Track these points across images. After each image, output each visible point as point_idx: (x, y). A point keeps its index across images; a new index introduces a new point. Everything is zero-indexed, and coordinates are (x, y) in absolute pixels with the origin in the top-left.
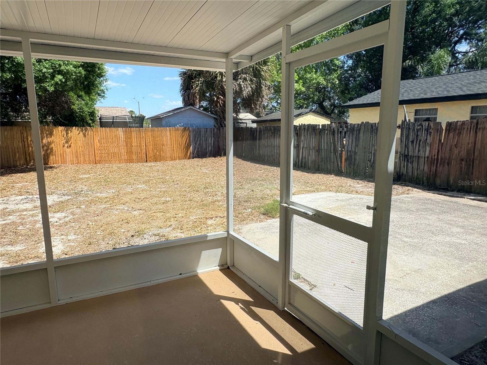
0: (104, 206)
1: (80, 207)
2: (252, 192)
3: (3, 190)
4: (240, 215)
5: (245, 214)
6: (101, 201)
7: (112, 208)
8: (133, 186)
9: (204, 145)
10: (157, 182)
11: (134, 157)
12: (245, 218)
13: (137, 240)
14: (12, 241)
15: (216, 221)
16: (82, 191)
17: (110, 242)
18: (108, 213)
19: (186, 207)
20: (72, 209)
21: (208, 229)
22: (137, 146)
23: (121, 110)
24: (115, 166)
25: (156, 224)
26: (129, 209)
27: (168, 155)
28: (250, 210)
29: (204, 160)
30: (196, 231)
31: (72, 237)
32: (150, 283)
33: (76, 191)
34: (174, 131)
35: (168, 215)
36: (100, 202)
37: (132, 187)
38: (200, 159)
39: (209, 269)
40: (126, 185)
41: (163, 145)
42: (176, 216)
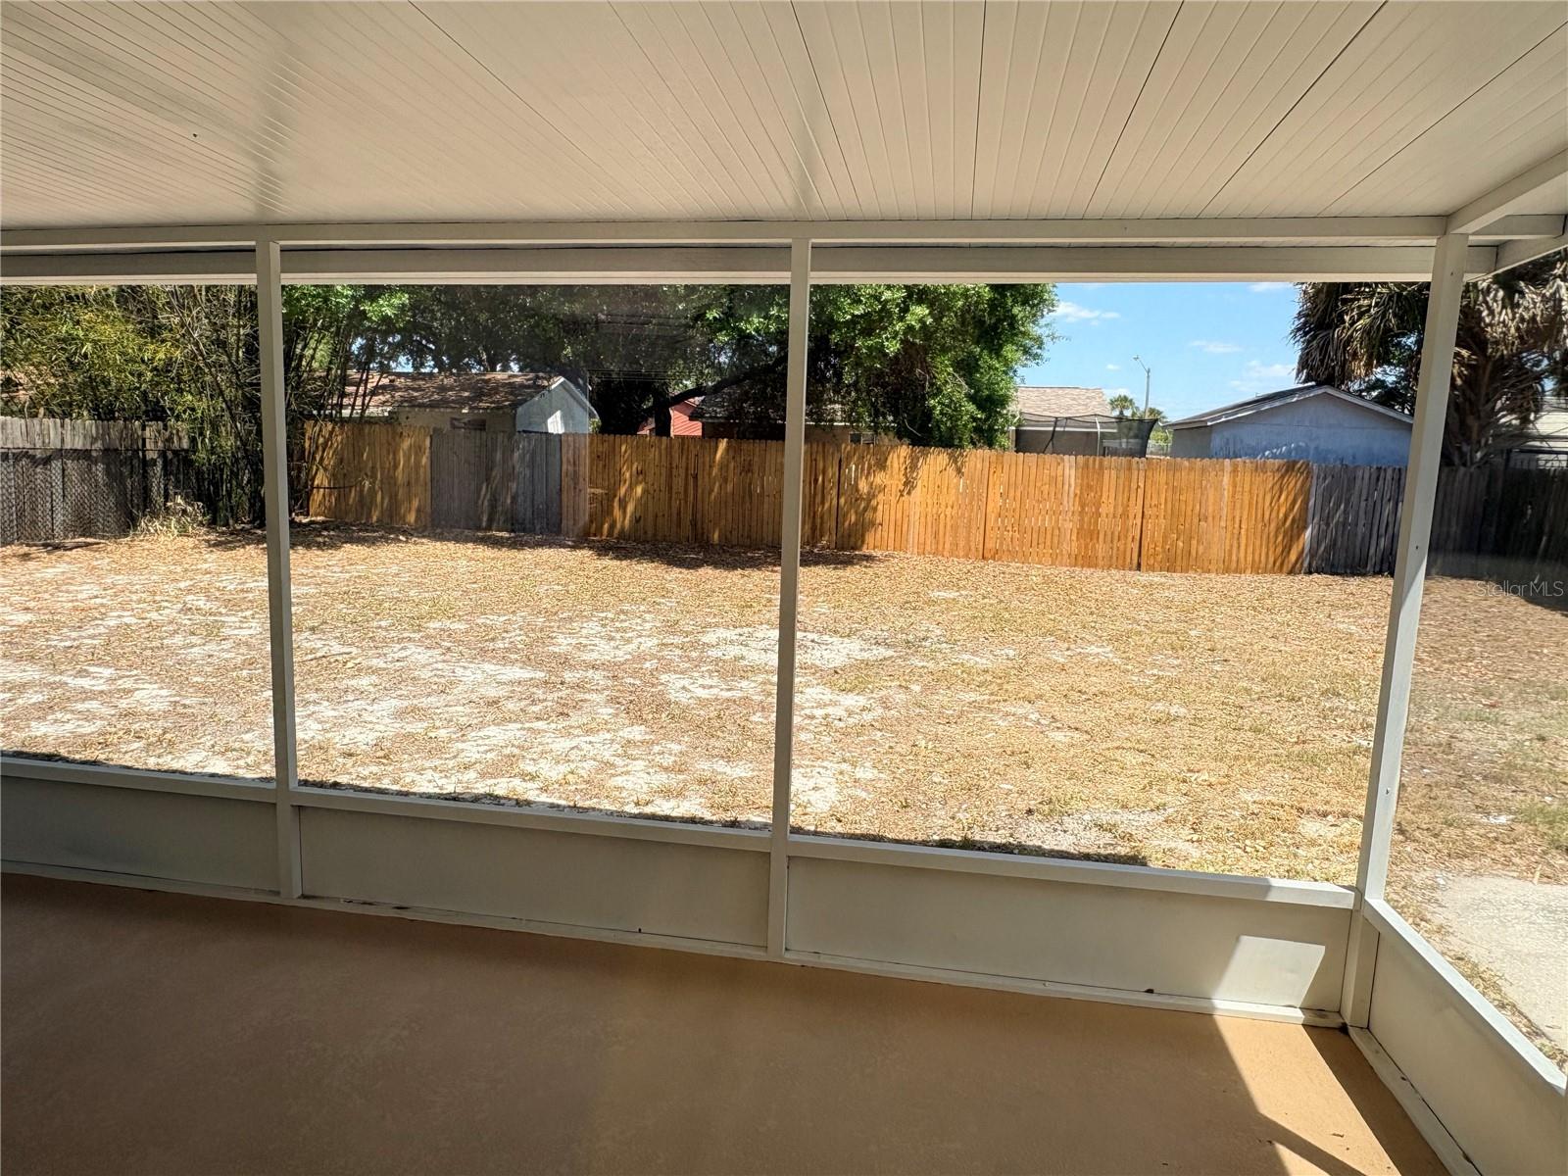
0: (972, 696)
1: (907, 688)
2: (1538, 744)
3: (747, 606)
4: (1453, 832)
5: (1477, 829)
6: (968, 678)
7: (992, 706)
8: (1073, 646)
9: (1361, 530)
10: (1155, 641)
11: (1101, 548)
12: (1470, 846)
13: (1038, 830)
14: (729, 750)
15: (1338, 830)
16: (925, 639)
17: (960, 815)
18: (977, 720)
19: (1233, 750)
20: (886, 687)
21: (1295, 855)
22: (1114, 517)
23: (1088, 398)
24: (1036, 573)
25: (1117, 788)
26: (1043, 722)
27: (1216, 552)
28: (1503, 819)
29: (1354, 583)
30: (1248, 849)
31: (865, 773)
32: (1039, 986)
33: (911, 637)
34: (1247, 474)
35: (1163, 766)
36: (963, 681)
37: (1068, 649)
38: (1337, 578)
39: (1262, 1009)
40: (1052, 638)
41: (1203, 518)
42: (1188, 775)
